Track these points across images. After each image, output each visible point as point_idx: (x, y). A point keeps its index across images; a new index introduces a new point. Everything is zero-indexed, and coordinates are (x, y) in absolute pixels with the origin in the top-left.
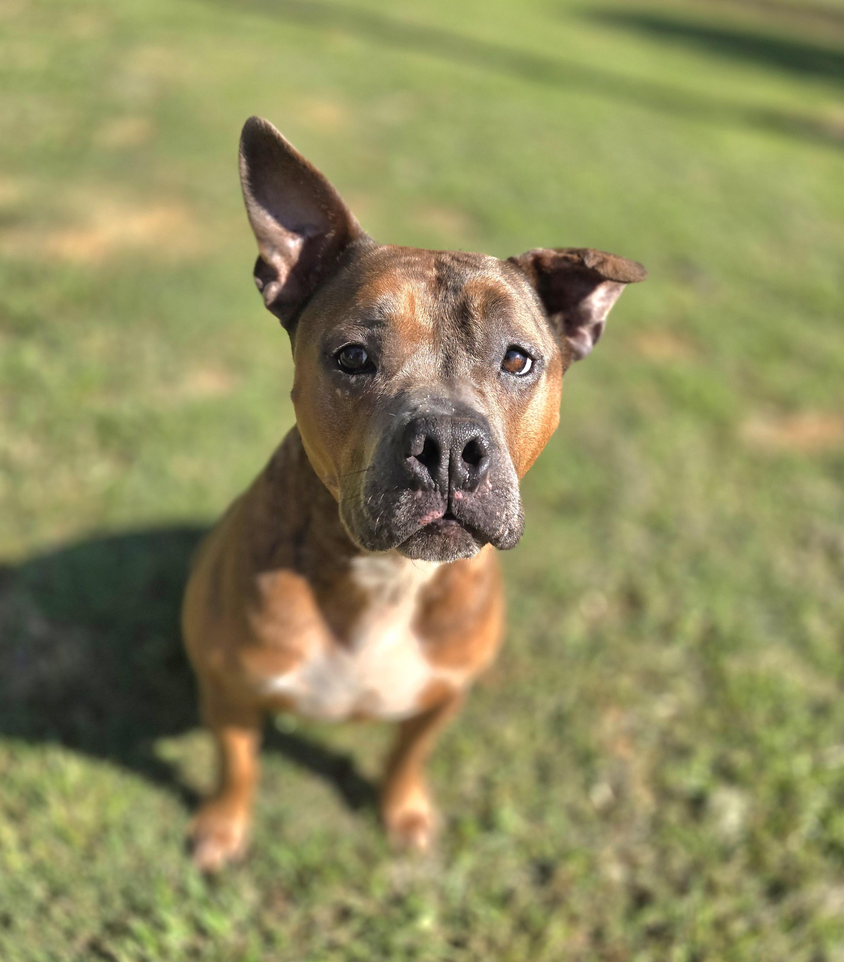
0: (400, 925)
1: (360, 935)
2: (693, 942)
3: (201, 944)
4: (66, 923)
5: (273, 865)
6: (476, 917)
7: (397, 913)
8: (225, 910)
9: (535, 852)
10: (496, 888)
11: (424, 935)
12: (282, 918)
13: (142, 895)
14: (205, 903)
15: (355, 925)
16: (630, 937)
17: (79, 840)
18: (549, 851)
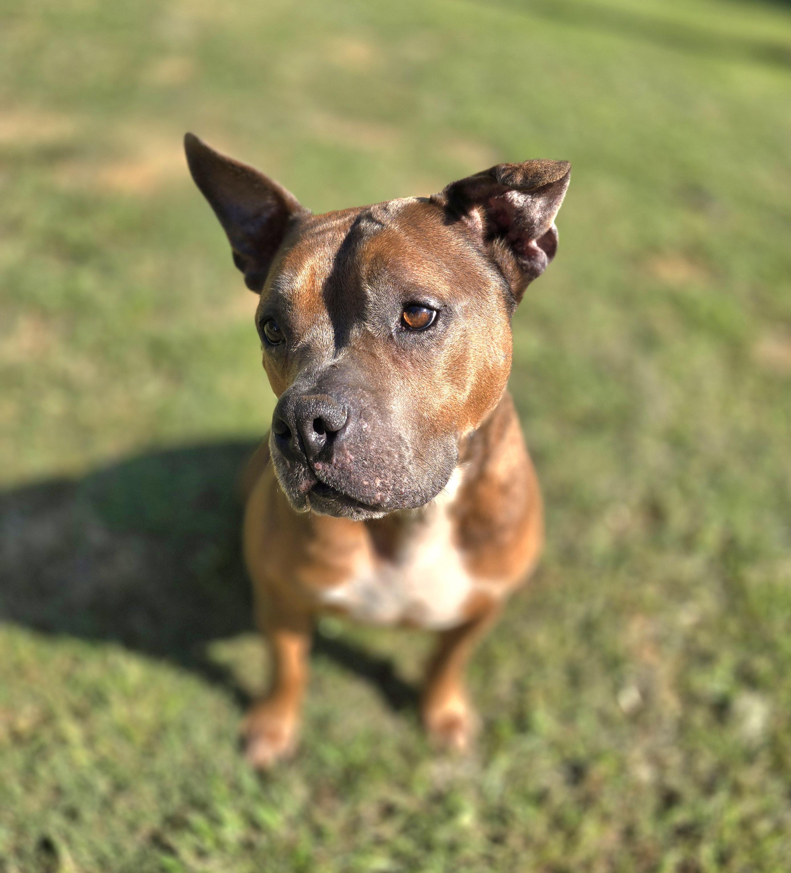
0: (442, 822)
1: (405, 830)
2: (721, 841)
3: (254, 837)
4: (130, 816)
5: (321, 763)
6: (513, 815)
7: (438, 810)
8: (276, 806)
9: (567, 753)
10: (532, 786)
11: (464, 832)
12: (331, 813)
13: (200, 791)
14: (258, 798)
15: (399, 822)
16: (660, 836)
17: (140, 738)
18: (581, 751)
